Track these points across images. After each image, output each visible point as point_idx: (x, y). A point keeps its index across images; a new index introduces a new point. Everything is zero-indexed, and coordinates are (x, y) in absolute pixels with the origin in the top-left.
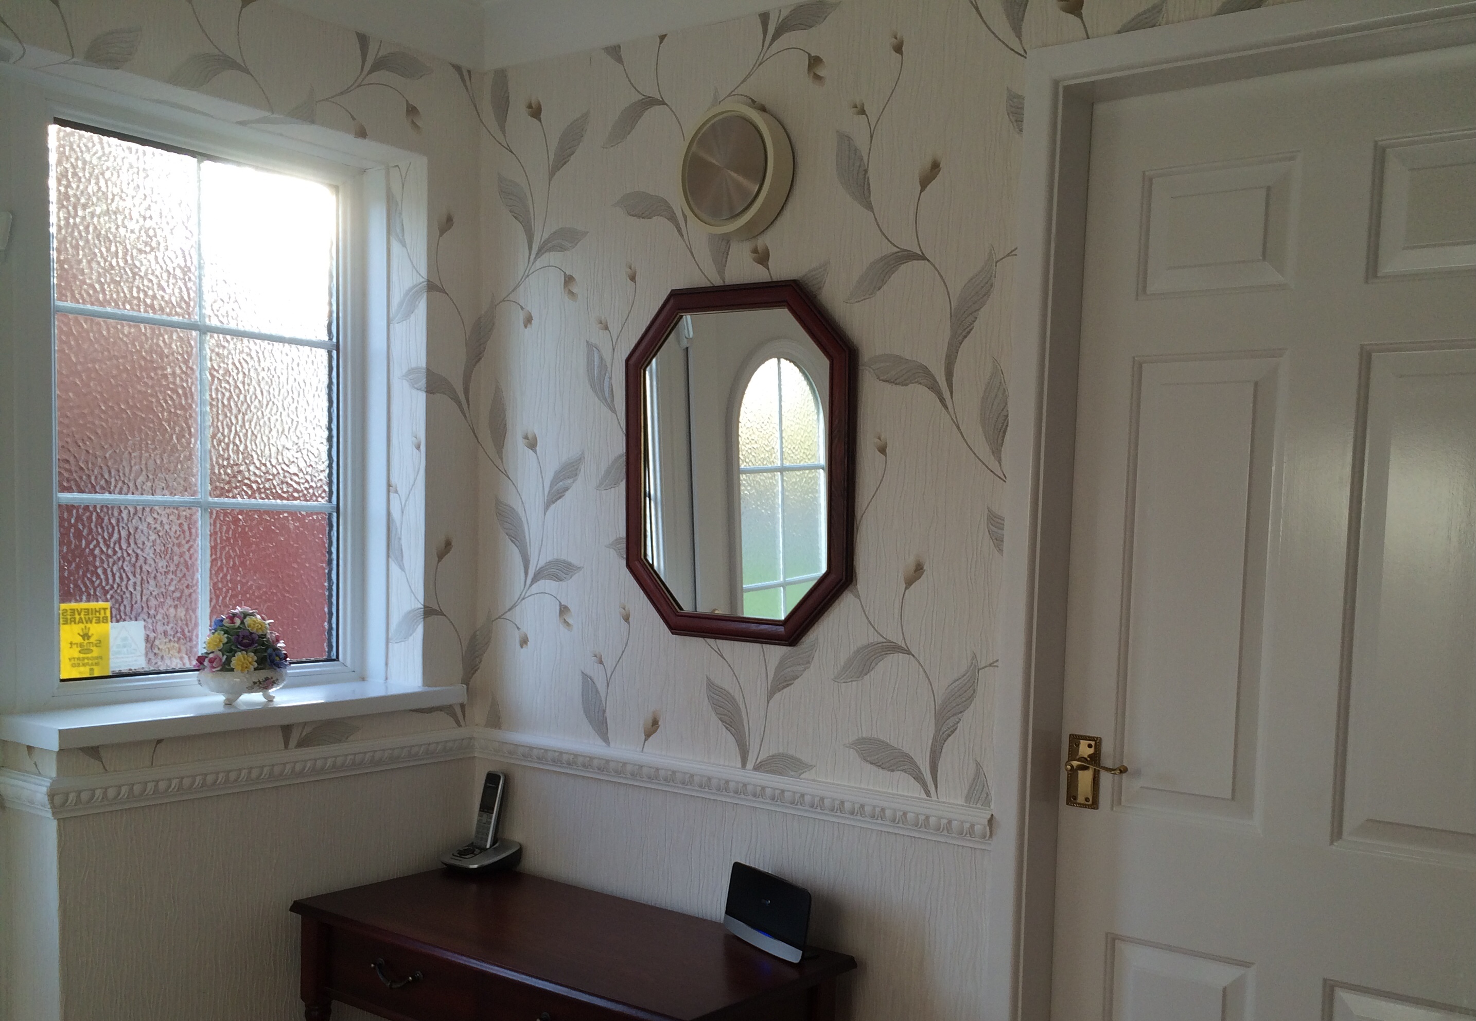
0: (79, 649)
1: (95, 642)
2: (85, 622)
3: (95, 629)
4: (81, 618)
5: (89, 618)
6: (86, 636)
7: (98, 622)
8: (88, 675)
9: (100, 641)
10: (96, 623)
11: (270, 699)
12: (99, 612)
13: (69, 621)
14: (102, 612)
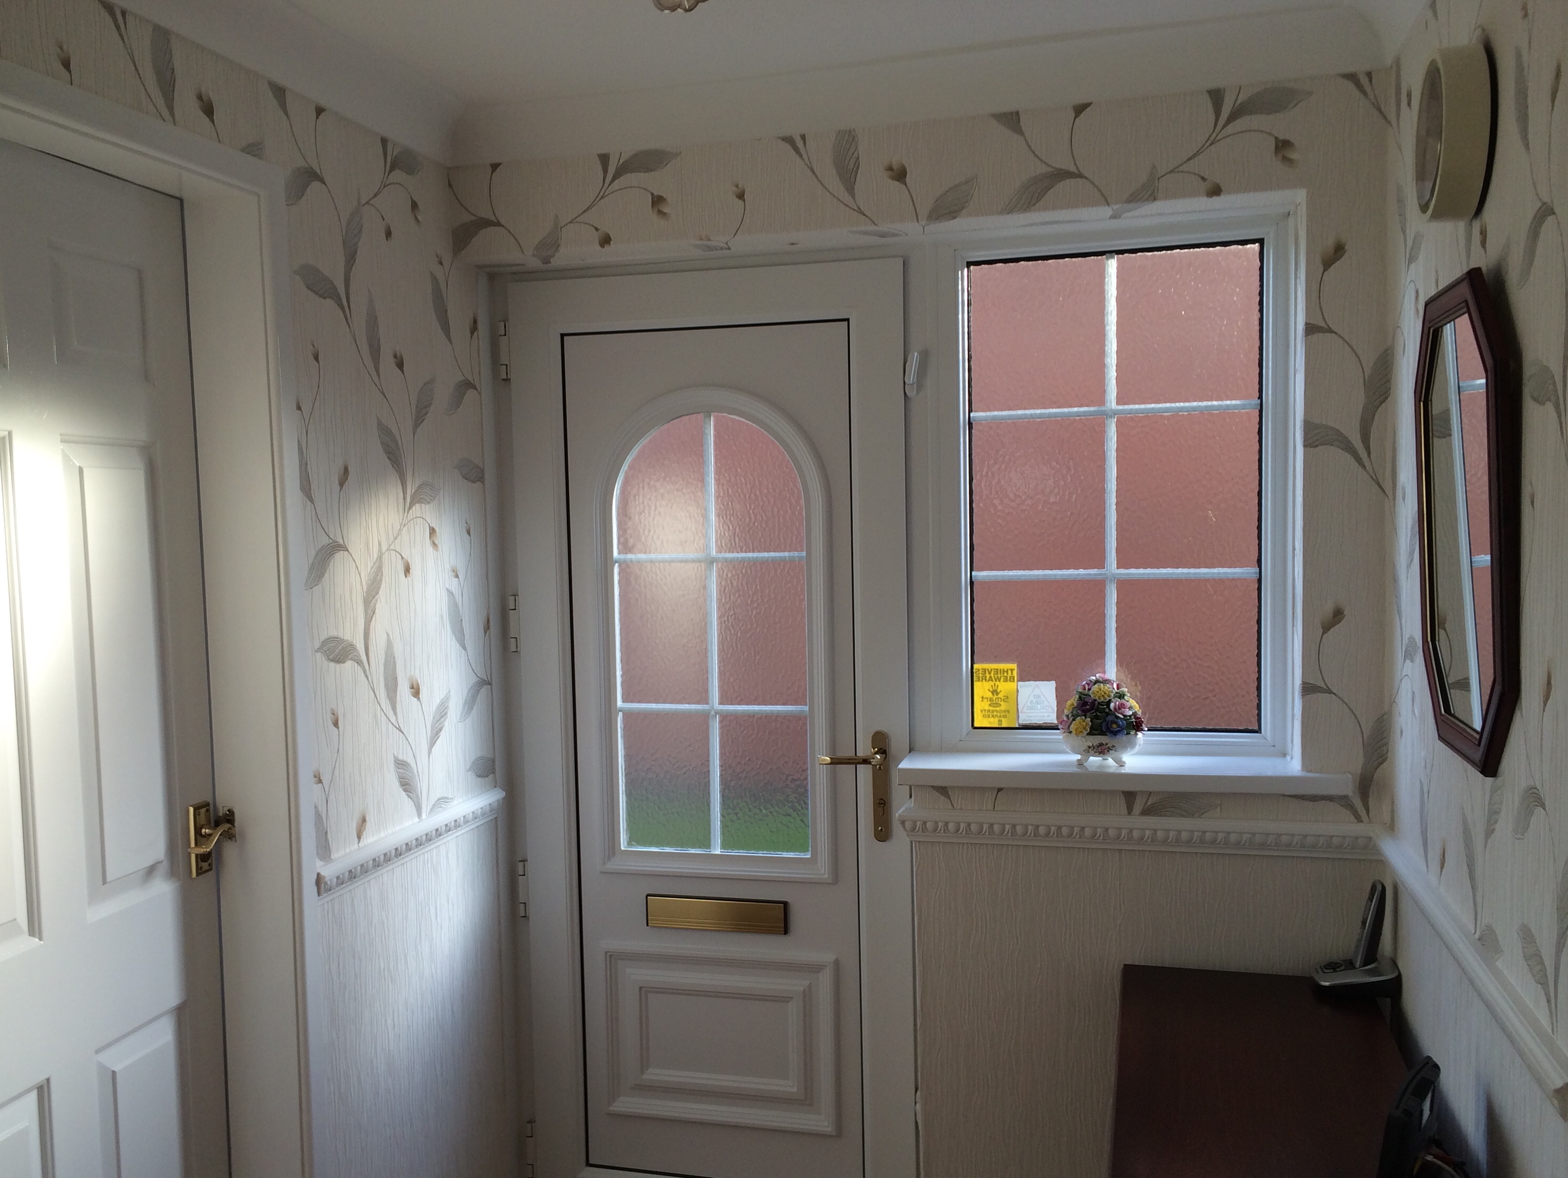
0: (989, 703)
1: (1003, 698)
2: (994, 680)
3: (1005, 687)
4: (991, 677)
5: (998, 677)
6: (995, 692)
7: (1006, 680)
8: (996, 725)
9: (1008, 697)
10: (1004, 681)
11: (1121, 764)
12: (1007, 672)
13: (981, 679)
14: (1010, 672)
